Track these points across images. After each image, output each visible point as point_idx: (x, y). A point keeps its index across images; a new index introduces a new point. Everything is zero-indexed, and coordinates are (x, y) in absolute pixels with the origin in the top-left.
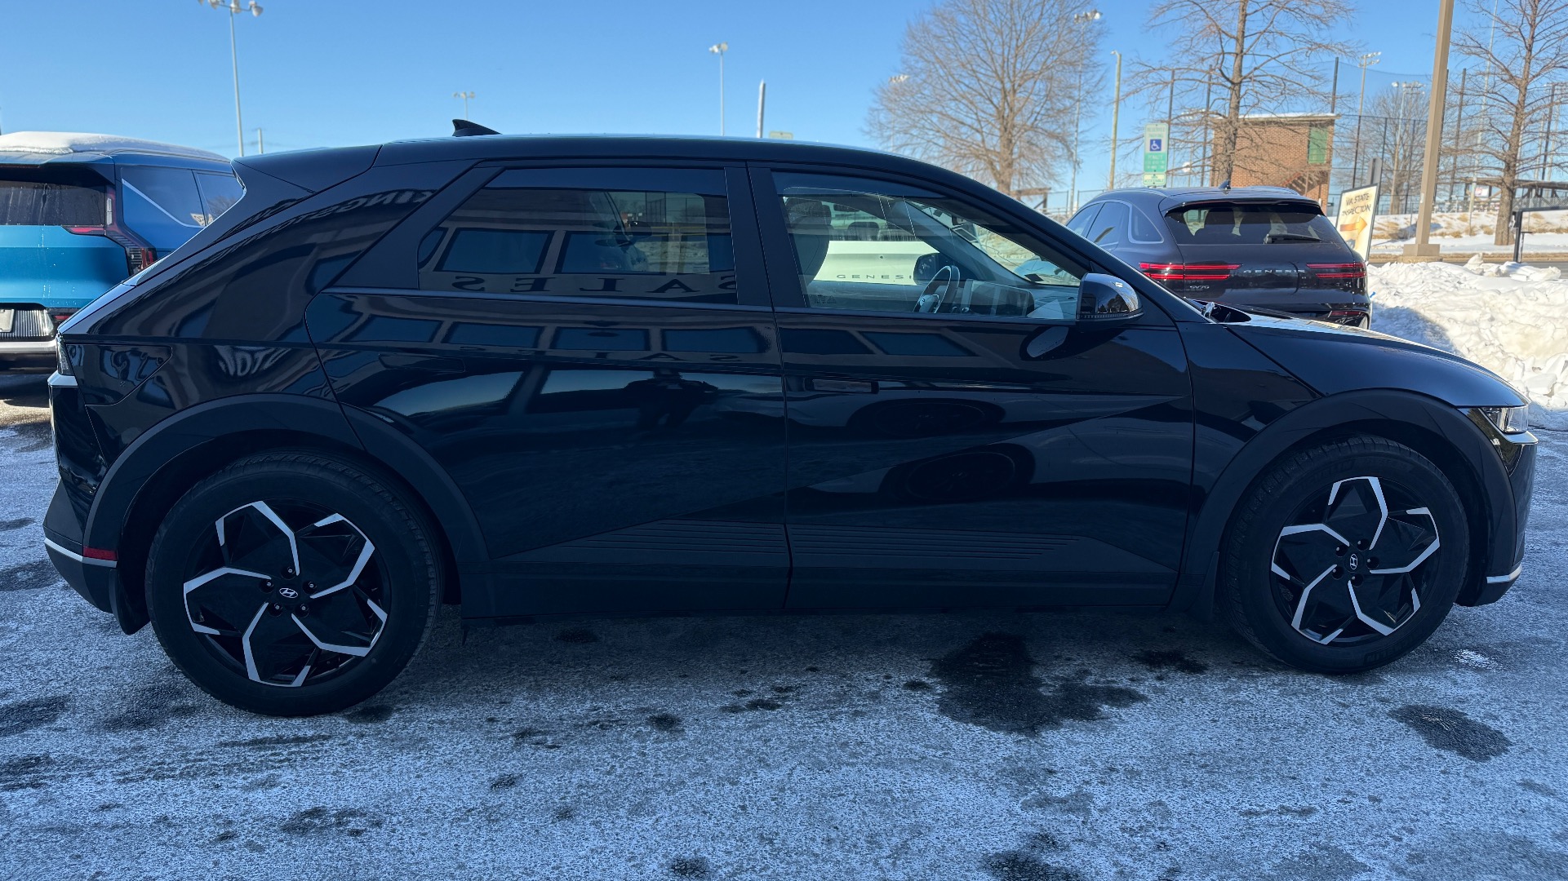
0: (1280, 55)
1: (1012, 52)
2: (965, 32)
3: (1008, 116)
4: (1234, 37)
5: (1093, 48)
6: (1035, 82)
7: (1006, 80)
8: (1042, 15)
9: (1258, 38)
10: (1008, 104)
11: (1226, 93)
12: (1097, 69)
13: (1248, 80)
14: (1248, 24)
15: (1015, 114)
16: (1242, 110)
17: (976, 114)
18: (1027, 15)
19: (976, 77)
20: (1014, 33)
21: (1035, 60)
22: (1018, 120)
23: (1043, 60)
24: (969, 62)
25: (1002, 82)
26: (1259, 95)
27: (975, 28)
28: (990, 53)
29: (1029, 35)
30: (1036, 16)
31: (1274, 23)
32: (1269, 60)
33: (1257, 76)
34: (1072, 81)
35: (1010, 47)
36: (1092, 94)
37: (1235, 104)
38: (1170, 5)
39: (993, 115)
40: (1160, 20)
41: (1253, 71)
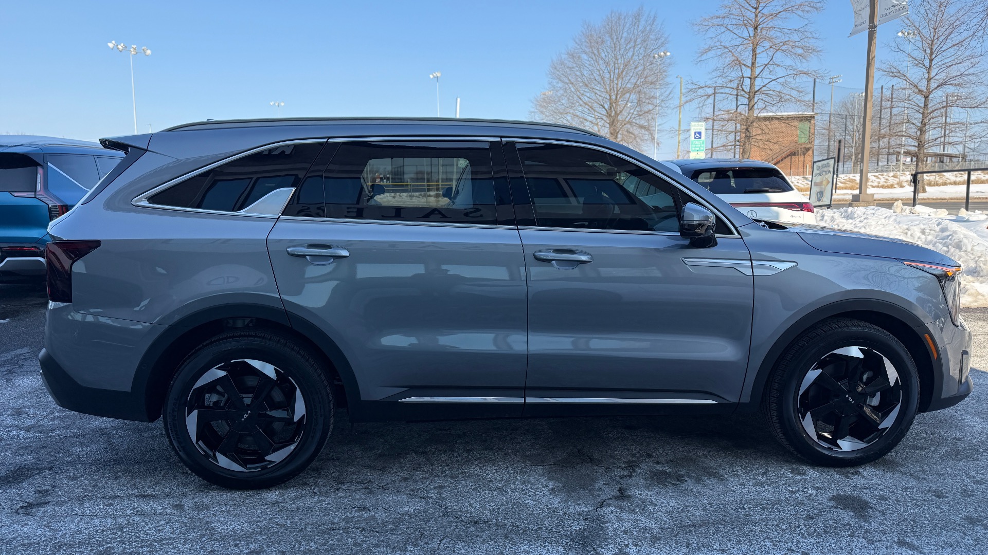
0: (778, 78)
3: (614, 116)
4: (748, 67)
6: (630, 94)
7: (612, 94)
9: (764, 68)
10: (614, 108)
11: (746, 101)
13: (758, 93)
14: (757, 60)
15: (618, 114)
16: (755, 111)
18: (624, 54)
19: (594, 91)
20: (616, 65)
21: (630, 81)
22: (619, 117)
23: (635, 81)
24: (589, 83)
25: (610, 95)
26: (765, 102)
27: (592, 62)
29: (626, 66)
30: (630, 54)
31: (774, 59)
32: (771, 81)
33: (764, 91)
34: (653, 94)
35: (614, 73)
36: (665, 102)
37: (751, 108)
38: (710, 49)
39: (605, 115)
40: (704, 57)
41: (761, 88)
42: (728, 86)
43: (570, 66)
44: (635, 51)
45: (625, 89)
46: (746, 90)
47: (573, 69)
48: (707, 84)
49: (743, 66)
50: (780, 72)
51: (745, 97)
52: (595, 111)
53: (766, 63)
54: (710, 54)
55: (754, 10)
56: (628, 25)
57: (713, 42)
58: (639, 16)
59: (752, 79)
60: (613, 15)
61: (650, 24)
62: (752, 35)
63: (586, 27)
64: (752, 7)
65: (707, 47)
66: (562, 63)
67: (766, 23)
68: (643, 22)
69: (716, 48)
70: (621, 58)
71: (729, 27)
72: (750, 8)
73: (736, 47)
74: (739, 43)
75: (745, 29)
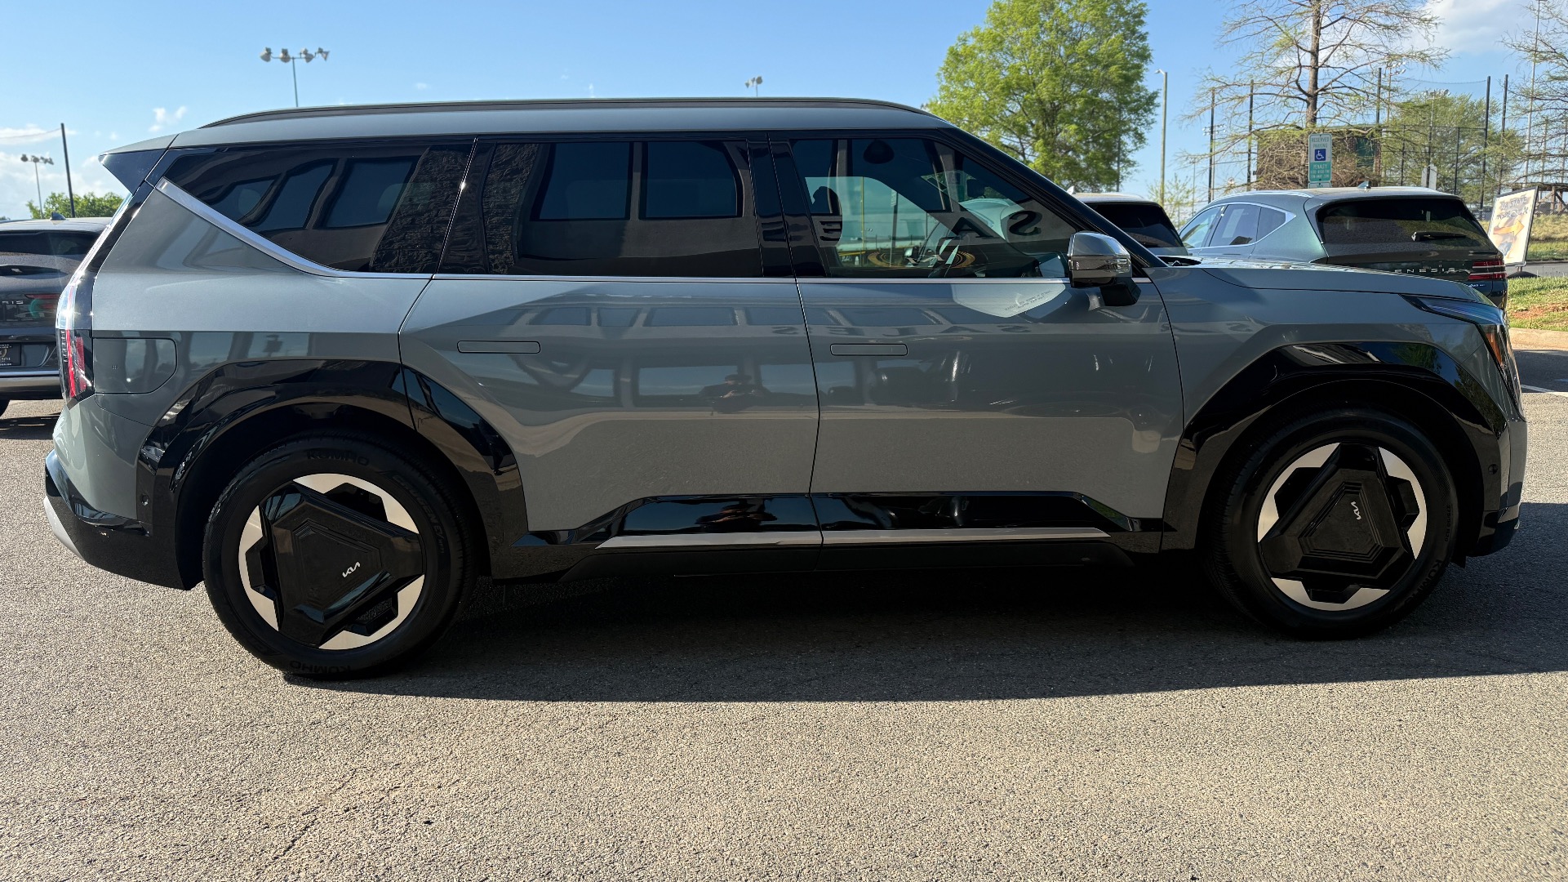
4: (1307, 50)
9: (1332, 53)
11: (1301, 106)
13: (1323, 92)
14: (1322, 38)
16: (1320, 122)
26: (1339, 107)
31: (1351, 34)
33: (1333, 88)
37: (1313, 114)
41: (1329, 83)
51: (1300, 99)
53: (1339, 41)
59: (1315, 69)
69: (1252, 21)
73: (1285, 18)
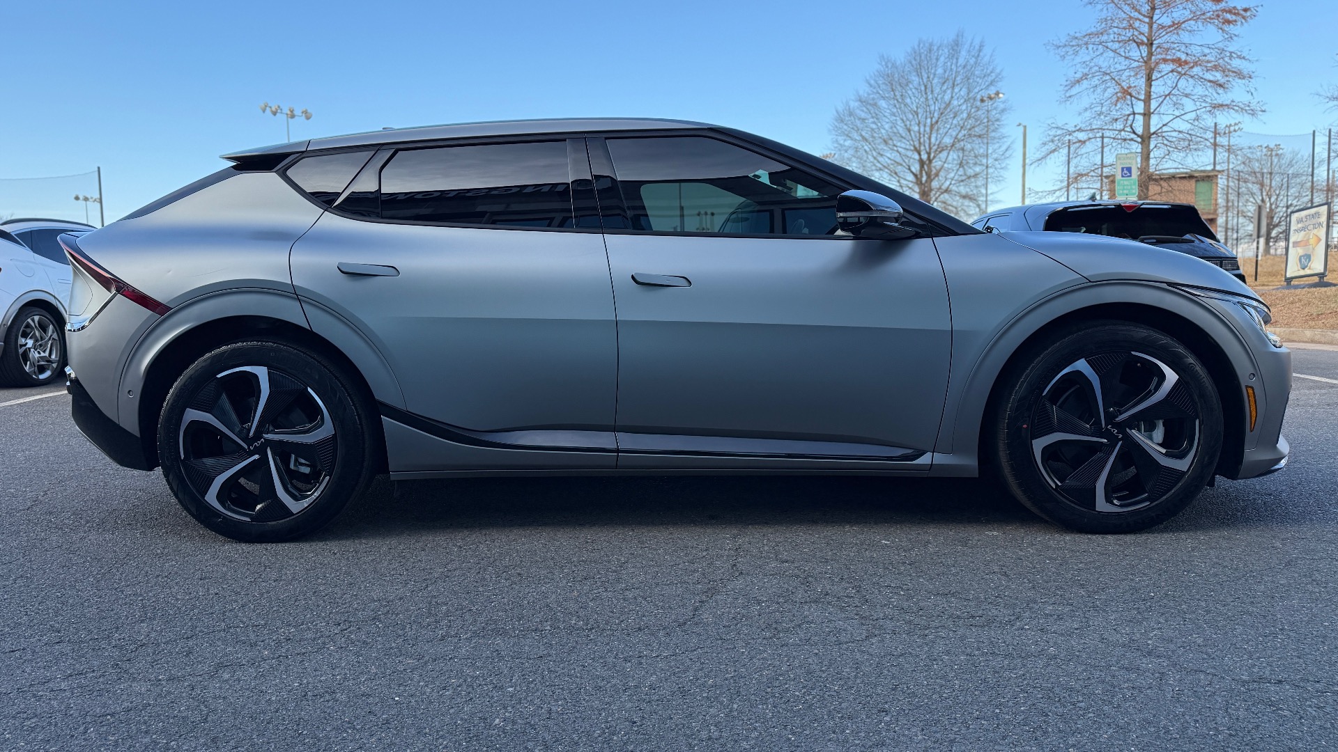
0: (1185, 113)
1: (928, 129)
2: (886, 114)
3: (926, 181)
4: (1140, 100)
5: (998, 123)
6: (949, 153)
7: (922, 153)
8: (952, 97)
9: (1162, 102)
10: (926, 173)
11: (1137, 148)
12: (1005, 139)
13: (1155, 136)
14: (1153, 89)
15: (932, 181)
16: (1152, 162)
17: (899, 181)
18: (939, 98)
19: (898, 151)
20: (929, 116)
21: (948, 134)
22: (935, 184)
23: (954, 134)
24: (891, 139)
25: (920, 154)
26: (1168, 148)
27: (895, 110)
28: (909, 131)
29: (942, 114)
30: (947, 98)
31: (1179, 85)
32: (1174, 119)
33: (1165, 132)
34: (981, 151)
35: (925, 126)
36: (1000, 162)
37: (1146, 157)
38: (1085, 76)
39: (912, 182)
40: (1074, 91)
41: (1161, 128)
42: (1111, 128)
43: (863, 115)
44: (954, 94)
45: (941, 145)
46: (1137, 132)
47: (867, 121)
48: (1078, 128)
49: (1133, 98)
50: (1189, 105)
51: (1135, 141)
52: (899, 177)
53: (1167, 93)
54: (1085, 83)
55: (1147, 20)
56: (942, 59)
57: (1088, 70)
58: (957, 45)
59: (1147, 115)
60: (921, 45)
61: (973, 56)
62: (1145, 54)
63: (883, 63)
64: (1144, 16)
65: (1078, 75)
66: (851, 114)
67: (1162, 38)
68: (963, 53)
69: (1092, 75)
70: (935, 103)
71: (1109, 45)
72: (1141, 17)
73: (1121, 73)
74: (1124, 68)
75: (1137, 48)
